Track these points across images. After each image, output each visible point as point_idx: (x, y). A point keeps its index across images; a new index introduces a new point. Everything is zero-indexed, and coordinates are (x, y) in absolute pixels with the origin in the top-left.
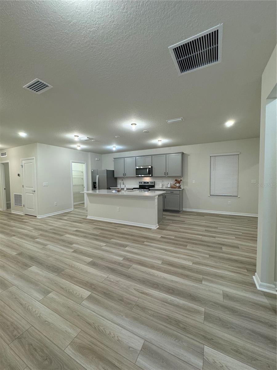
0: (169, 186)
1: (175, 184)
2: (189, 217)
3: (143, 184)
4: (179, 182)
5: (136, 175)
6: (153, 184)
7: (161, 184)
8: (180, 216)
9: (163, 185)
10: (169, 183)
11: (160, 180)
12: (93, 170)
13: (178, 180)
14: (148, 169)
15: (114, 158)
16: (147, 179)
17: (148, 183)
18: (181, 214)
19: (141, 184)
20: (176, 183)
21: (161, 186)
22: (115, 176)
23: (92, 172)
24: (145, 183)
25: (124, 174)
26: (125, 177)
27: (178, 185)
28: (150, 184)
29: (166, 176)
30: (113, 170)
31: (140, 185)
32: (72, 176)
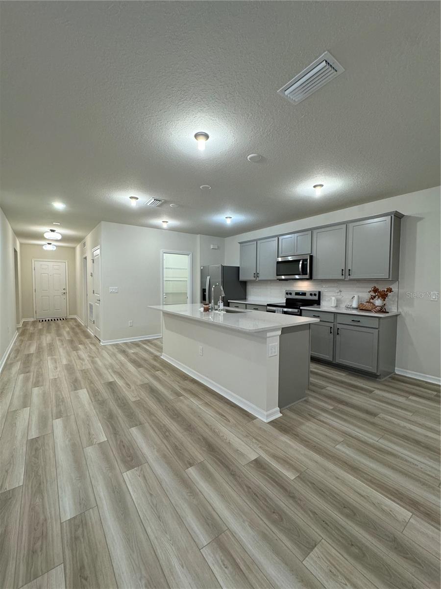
0: (355, 305)
1: (371, 301)
2: (401, 399)
3: (294, 296)
4: (384, 296)
5: (277, 275)
6: (316, 298)
7: (333, 298)
8: (371, 392)
9: (339, 302)
10: (356, 297)
11: (335, 289)
12: (203, 267)
13: (381, 289)
14: (301, 263)
15: (240, 243)
16: (304, 286)
17: (304, 294)
18: (379, 383)
19: (289, 296)
20: (373, 298)
21: (333, 304)
22: (242, 278)
23: (201, 270)
24: (297, 294)
25: (256, 275)
26: (258, 281)
27: (378, 302)
28: (308, 297)
29: (346, 278)
30: (238, 265)
31: (287, 300)
32: (163, 277)
